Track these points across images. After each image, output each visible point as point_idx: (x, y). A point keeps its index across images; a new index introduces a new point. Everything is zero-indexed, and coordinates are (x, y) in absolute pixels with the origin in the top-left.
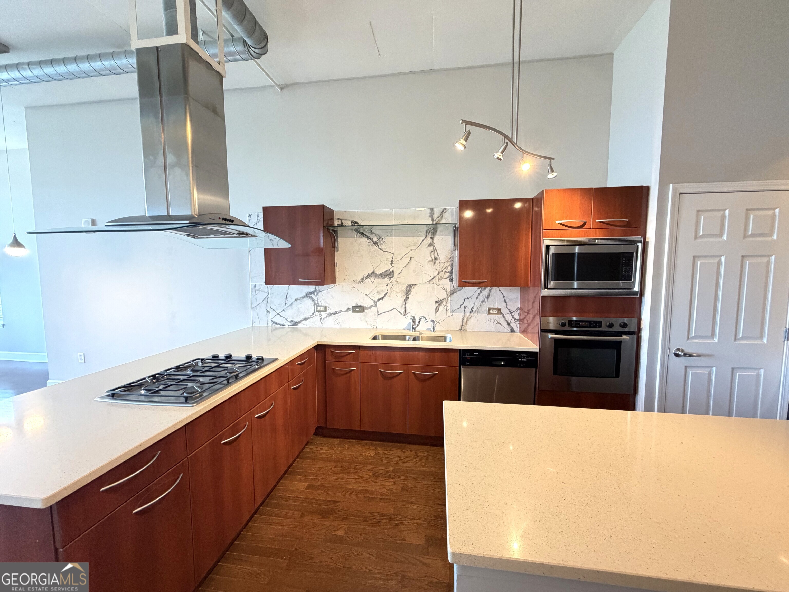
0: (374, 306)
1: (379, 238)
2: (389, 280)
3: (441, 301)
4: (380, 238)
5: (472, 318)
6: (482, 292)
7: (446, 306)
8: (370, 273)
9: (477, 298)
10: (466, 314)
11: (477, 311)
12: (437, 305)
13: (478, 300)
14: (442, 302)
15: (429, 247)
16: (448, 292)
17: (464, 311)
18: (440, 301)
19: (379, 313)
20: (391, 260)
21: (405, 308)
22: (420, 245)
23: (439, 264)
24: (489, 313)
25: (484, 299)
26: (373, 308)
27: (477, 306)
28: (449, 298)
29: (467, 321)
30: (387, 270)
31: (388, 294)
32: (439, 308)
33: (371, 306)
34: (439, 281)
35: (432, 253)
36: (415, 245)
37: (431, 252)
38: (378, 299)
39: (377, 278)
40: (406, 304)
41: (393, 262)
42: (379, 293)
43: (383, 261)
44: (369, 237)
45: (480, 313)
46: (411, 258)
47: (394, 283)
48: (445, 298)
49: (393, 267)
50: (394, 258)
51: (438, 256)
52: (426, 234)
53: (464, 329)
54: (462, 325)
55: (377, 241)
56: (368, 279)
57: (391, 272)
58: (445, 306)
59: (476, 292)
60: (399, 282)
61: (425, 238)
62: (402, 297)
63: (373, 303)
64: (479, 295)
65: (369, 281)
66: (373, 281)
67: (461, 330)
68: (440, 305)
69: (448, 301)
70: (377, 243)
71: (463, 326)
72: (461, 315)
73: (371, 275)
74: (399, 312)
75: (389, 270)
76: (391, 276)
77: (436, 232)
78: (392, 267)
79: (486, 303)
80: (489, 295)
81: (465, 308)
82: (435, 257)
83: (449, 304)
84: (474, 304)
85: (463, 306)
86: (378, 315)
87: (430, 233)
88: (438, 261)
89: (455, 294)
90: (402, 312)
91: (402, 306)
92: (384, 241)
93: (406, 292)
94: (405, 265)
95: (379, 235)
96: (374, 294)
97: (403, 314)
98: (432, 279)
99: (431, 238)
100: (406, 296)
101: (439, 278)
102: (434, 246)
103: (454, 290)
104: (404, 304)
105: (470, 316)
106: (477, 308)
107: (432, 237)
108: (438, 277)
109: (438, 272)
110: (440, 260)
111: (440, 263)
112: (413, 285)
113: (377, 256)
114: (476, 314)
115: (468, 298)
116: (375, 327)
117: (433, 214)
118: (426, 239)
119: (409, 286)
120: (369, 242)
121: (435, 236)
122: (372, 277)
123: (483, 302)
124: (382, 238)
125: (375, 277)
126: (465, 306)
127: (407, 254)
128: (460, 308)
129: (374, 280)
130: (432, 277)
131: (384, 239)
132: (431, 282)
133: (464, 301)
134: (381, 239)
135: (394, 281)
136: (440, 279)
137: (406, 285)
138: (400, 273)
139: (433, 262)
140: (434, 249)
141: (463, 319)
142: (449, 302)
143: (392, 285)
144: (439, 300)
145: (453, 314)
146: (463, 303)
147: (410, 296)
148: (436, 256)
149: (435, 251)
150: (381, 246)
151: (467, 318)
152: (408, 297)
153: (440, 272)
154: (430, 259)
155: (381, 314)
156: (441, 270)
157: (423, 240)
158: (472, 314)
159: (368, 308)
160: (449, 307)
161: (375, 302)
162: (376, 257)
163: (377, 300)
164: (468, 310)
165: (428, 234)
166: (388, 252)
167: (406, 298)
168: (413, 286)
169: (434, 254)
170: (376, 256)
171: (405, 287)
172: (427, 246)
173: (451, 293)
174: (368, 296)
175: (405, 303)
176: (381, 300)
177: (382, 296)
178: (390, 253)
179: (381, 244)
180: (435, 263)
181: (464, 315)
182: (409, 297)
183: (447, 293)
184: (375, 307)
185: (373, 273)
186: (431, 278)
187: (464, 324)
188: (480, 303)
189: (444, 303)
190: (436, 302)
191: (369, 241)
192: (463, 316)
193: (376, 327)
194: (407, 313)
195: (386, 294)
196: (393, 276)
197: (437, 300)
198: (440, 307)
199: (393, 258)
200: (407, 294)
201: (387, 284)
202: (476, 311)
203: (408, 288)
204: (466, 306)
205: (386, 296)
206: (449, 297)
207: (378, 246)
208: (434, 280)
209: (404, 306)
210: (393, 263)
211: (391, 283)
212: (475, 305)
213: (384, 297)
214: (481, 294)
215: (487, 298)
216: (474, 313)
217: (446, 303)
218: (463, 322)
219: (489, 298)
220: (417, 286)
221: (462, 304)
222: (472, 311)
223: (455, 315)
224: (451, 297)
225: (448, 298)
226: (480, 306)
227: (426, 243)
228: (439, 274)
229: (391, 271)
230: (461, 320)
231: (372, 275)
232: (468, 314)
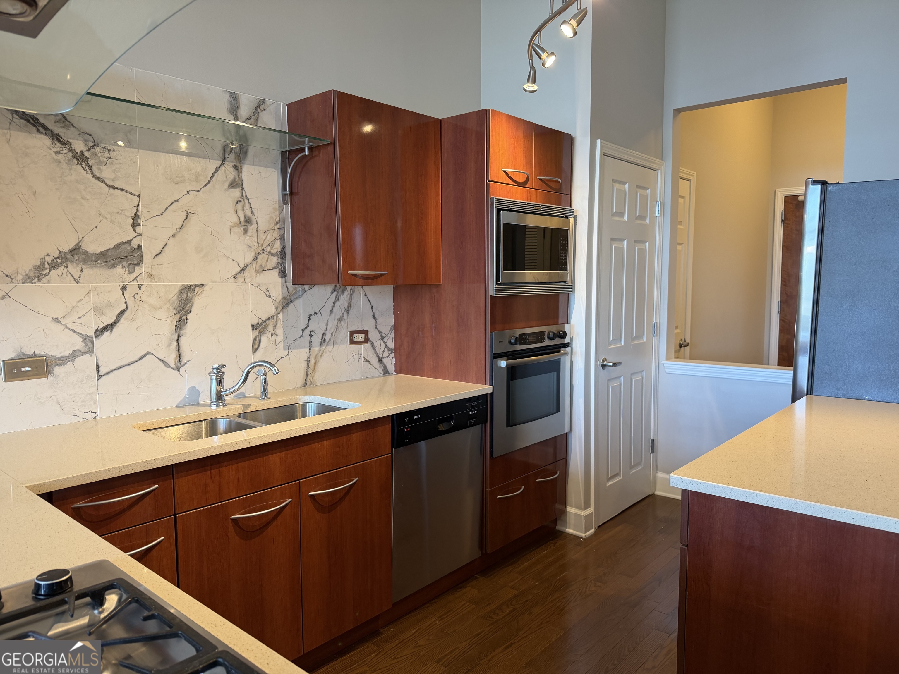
0: (84, 353)
1: (92, 144)
2: (130, 273)
3: (264, 324)
4: (96, 145)
5: (325, 356)
6: (338, 299)
7: (274, 336)
8: (66, 248)
9: (331, 311)
10: (313, 349)
11: (332, 340)
12: (256, 332)
13: (333, 315)
14: (266, 327)
15: (231, 190)
16: (278, 301)
17: (310, 342)
18: (262, 324)
19: (100, 373)
20: (133, 215)
21: (179, 348)
22: (209, 182)
23: (255, 235)
24: (352, 342)
25: (343, 314)
26: (80, 361)
27: (332, 331)
28: (280, 316)
29: (316, 362)
30: (122, 243)
31: (126, 314)
32: (260, 339)
33: (74, 355)
34: (258, 275)
35: (240, 205)
36: (197, 180)
37: (237, 203)
38: (97, 330)
39: (92, 267)
40: (182, 339)
41: (140, 221)
42: (98, 311)
43: (108, 216)
44: (58, 135)
45: (337, 344)
46: (188, 212)
47: (144, 281)
48: (273, 317)
49: (139, 235)
50: (140, 208)
51: (253, 213)
52: (224, 154)
53: (311, 382)
54: (307, 375)
55: (87, 154)
56: (60, 270)
57: (133, 250)
58: (272, 335)
59: (328, 299)
60: (159, 279)
61: (221, 165)
62: (169, 319)
63: (79, 344)
64: (334, 306)
65: (65, 275)
66: (76, 276)
67: (305, 385)
68: (262, 332)
69: (278, 325)
70: (88, 158)
71: (309, 377)
72: (303, 353)
73: (69, 256)
74: (163, 361)
75: (129, 242)
76: (135, 262)
77: (246, 153)
78: (137, 234)
79: (346, 322)
80: (350, 306)
81: (311, 336)
82: (245, 217)
83: (280, 331)
84: (327, 325)
85: (307, 332)
86: (99, 377)
87: (232, 156)
88: (252, 226)
89: (291, 306)
90: (171, 360)
91: (170, 345)
92: (109, 157)
93: (179, 305)
94: (175, 231)
95: (90, 135)
96: (84, 316)
97: (173, 365)
98: (242, 270)
99: (235, 167)
100: (178, 316)
101: (258, 268)
102: (243, 189)
103: (288, 297)
104: (176, 338)
105: (321, 353)
106: (332, 334)
107: (238, 164)
108: (254, 266)
109: (253, 254)
110: (257, 223)
111: (257, 231)
112: (196, 286)
113: (88, 197)
114: (330, 347)
115: (315, 313)
116: (90, 416)
117: (238, 108)
118: (222, 168)
119: (185, 288)
120: (58, 153)
121: (243, 163)
122: (72, 262)
123: (340, 320)
124: (103, 145)
125: (85, 261)
126: (310, 332)
127: (177, 201)
128: (302, 336)
129: (82, 271)
130: (242, 266)
131: (109, 151)
132: (240, 279)
133: (309, 320)
134: (98, 149)
135: (144, 275)
136: (260, 271)
137: (179, 285)
138: (160, 253)
139: (242, 229)
140: (242, 195)
141: (308, 361)
142: (280, 324)
143: (140, 287)
144: (260, 321)
145: (290, 351)
146: (308, 326)
147: (189, 316)
148: (248, 213)
149: (246, 201)
150: (99, 169)
151: (316, 358)
152: (184, 317)
153: (259, 253)
154: (235, 219)
155: (108, 373)
156: (260, 249)
157: (217, 169)
158: (324, 347)
159: (62, 361)
160: (280, 338)
161: (86, 339)
162: (83, 201)
163: (92, 333)
164: (317, 339)
165: (227, 156)
166: (122, 190)
167: (179, 321)
168: (197, 289)
169: (243, 210)
170: (84, 198)
171: (176, 291)
172: (227, 185)
173: (282, 303)
174: (63, 321)
175: (179, 337)
176: (106, 334)
177: (111, 321)
178: (129, 195)
179: (100, 163)
180: (246, 231)
181: (310, 352)
182: (187, 319)
183: (276, 304)
184: (87, 355)
185: (76, 250)
186: (239, 269)
187: (310, 371)
188: (337, 321)
189: (270, 328)
190: (253, 326)
191: (59, 149)
192: (309, 354)
193: (94, 415)
194: (182, 363)
195: (123, 312)
196: (141, 261)
197: (255, 323)
198: (262, 338)
199: (137, 210)
200: (181, 310)
201: (122, 285)
202: (330, 340)
203: (185, 295)
204: (312, 331)
205: (122, 320)
206: (279, 313)
207: (91, 168)
208: (246, 273)
209: (175, 344)
210: (139, 225)
211: (135, 283)
212: (329, 328)
213: (116, 322)
214: (337, 304)
215: (348, 311)
216: (327, 345)
217: (275, 327)
218: (308, 367)
219: (350, 312)
220: (206, 288)
221: (306, 328)
222: (323, 341)
223: (294, 353)
224: (283, 313)
225: (277, 316)
226: (337, 328)
227: (225, 179)
228: (255, 259)
229: (134, 245)
230: (304, 364)
231: (72, 256)
232: (316, 349)
